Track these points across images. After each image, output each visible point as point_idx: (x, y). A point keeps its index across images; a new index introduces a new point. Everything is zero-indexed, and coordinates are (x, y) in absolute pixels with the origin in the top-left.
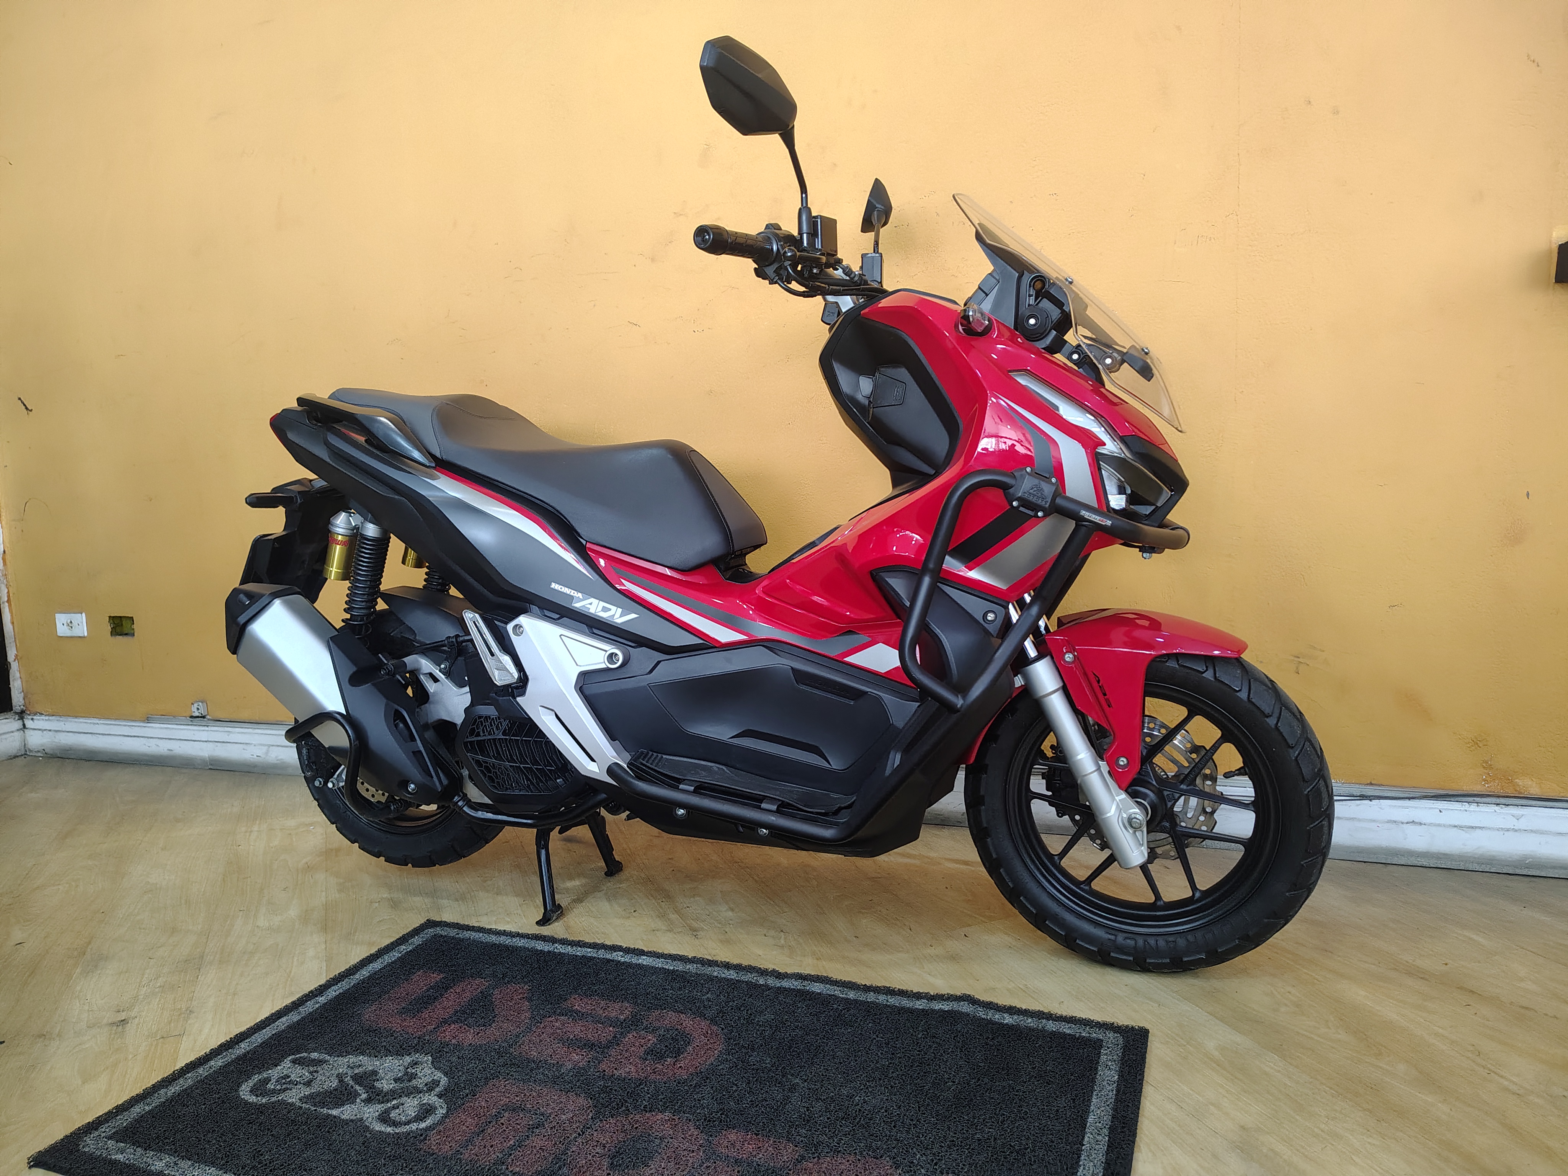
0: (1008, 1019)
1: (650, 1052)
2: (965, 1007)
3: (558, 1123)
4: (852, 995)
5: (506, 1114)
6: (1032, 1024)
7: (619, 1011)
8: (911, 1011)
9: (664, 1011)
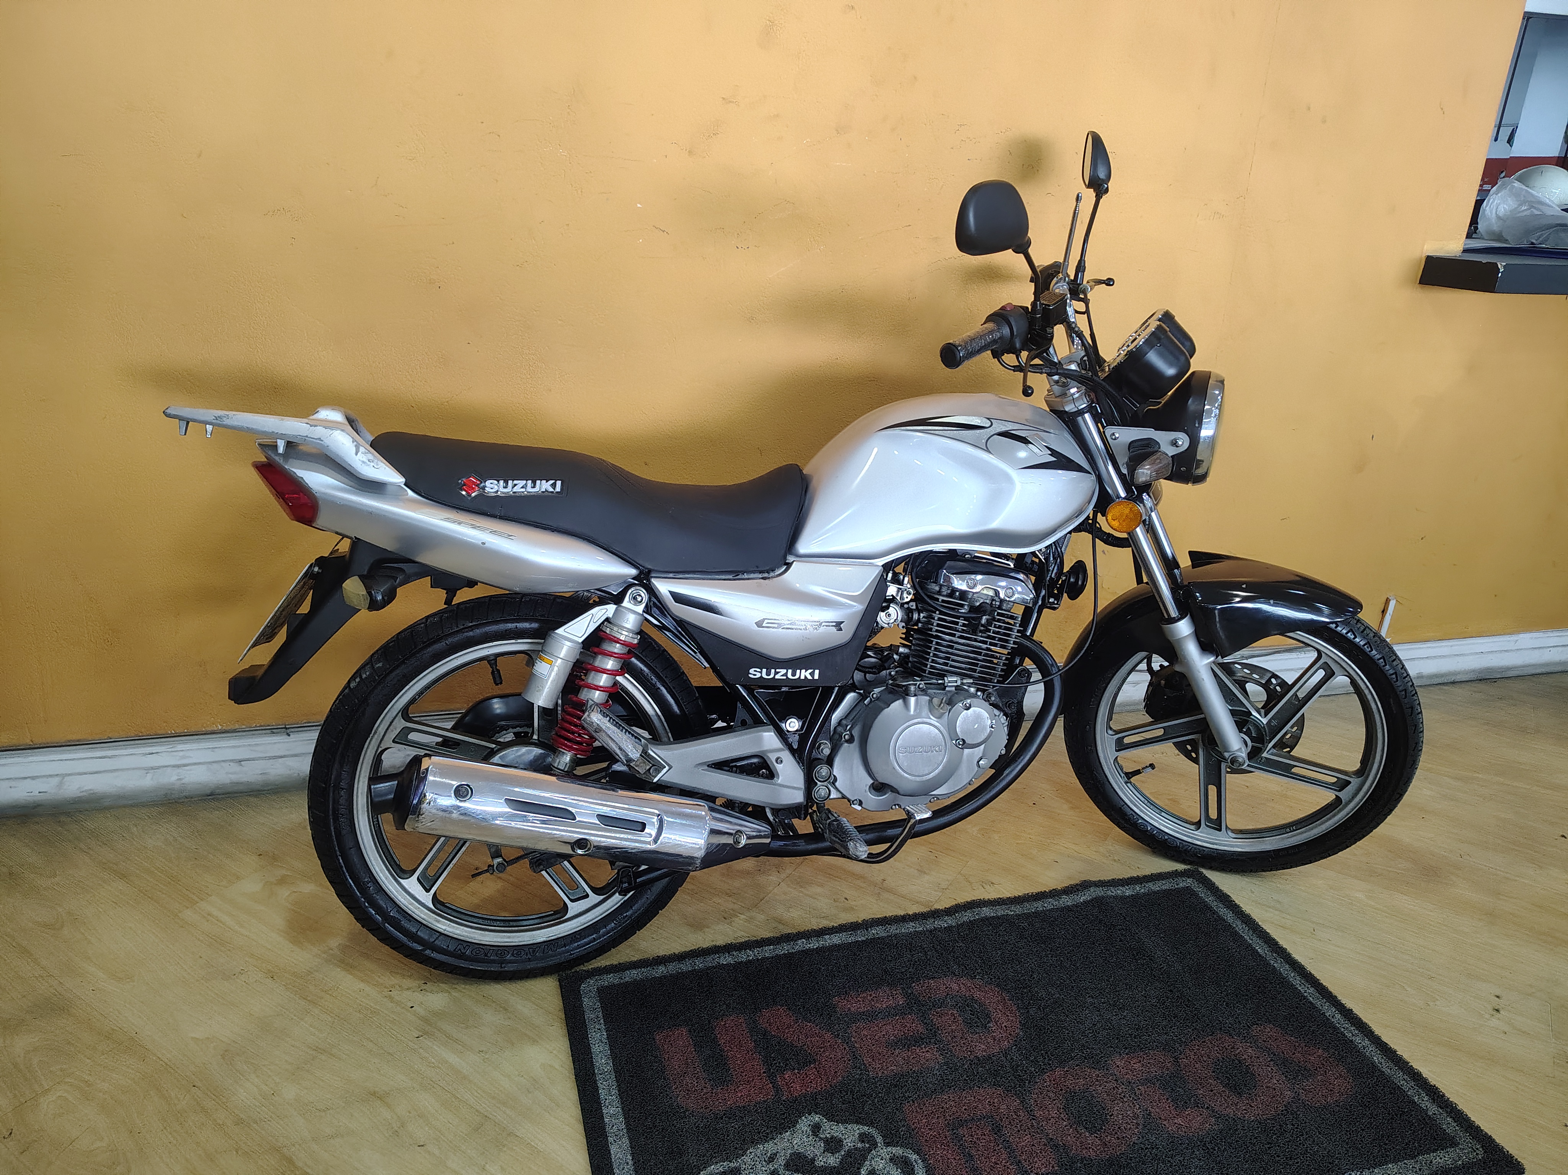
0: (1128, 891)
1: (969, 1024)
2: (1099, 892)
3: (1007, 1118)
4: (1017, 910)
5: (961, 1131)
6: (1143, 890)
7: (891, 998)
8: (1068, 909)
9: (921, 982)
